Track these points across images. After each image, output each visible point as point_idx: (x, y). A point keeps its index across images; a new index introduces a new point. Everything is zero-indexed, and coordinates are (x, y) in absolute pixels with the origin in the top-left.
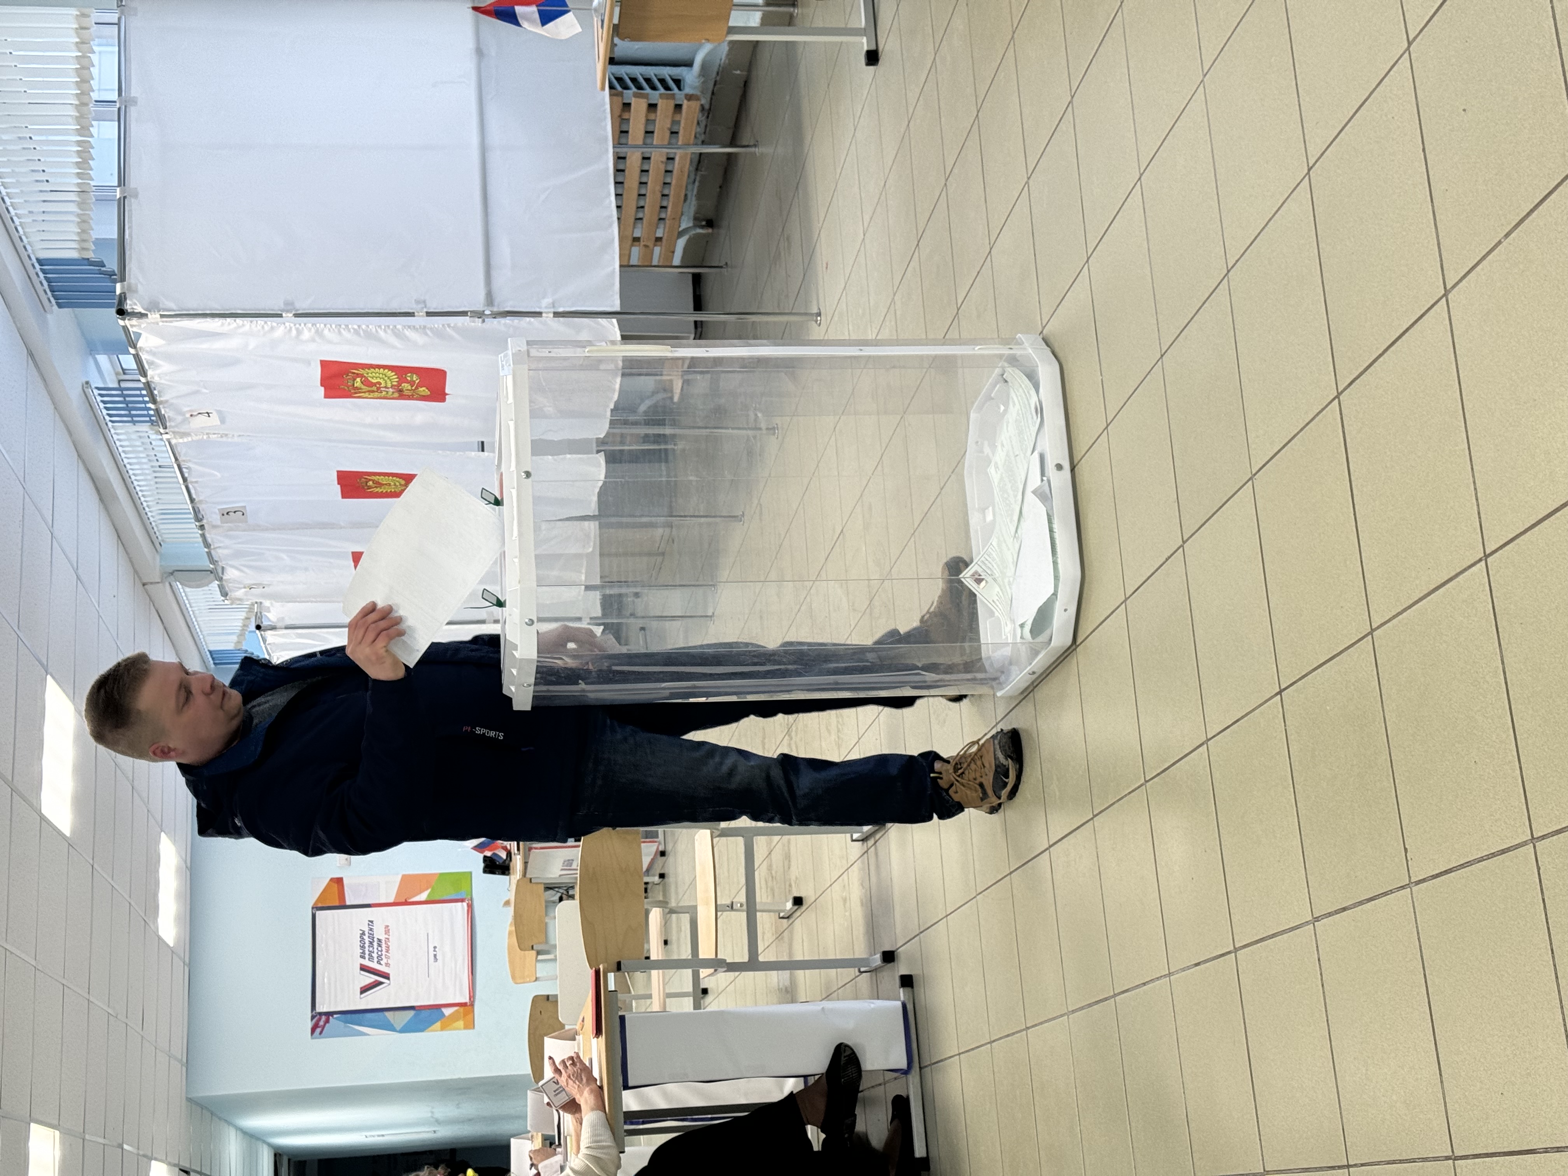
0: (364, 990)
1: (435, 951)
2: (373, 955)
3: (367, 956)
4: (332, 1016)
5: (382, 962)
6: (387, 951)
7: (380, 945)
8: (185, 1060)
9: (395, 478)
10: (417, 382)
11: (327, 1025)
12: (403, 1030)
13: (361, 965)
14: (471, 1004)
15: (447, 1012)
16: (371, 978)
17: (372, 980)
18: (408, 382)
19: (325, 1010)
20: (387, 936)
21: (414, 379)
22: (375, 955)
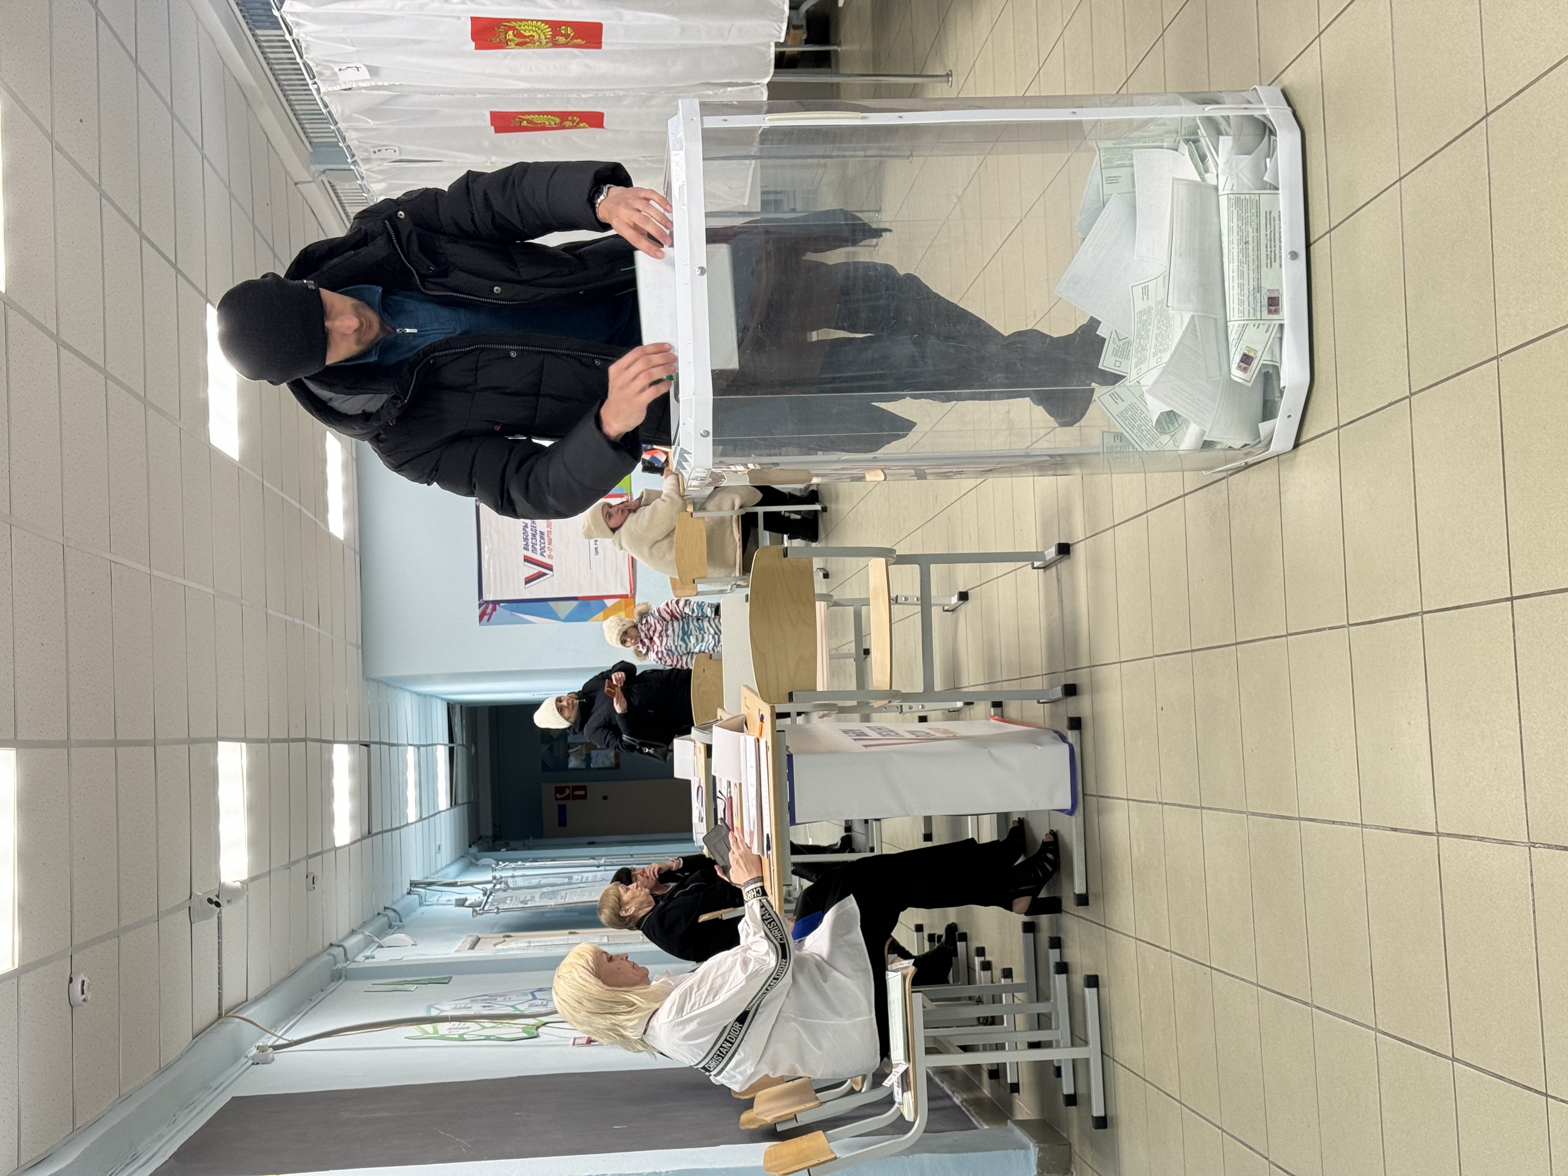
0: (529, 580)
1: (596, 544)
2: (536, 547)
3: (530, 548)
4: (499, 605)
5: (544, 554)
6: (550, 544)
7: (542, 538)
8: (360, 643)
9: (549, 117)
10: (572, 35)
11: (494, 613)
12: (566, 620)
13: (525, 556)
14: (633, 596)
15: (609, 603)
16: (536, 569)
17: (536, 571)
18: (562, 35)
19: (491, 599)
20: (549, 529)
21: (569, 32)
22: (538, 547)
